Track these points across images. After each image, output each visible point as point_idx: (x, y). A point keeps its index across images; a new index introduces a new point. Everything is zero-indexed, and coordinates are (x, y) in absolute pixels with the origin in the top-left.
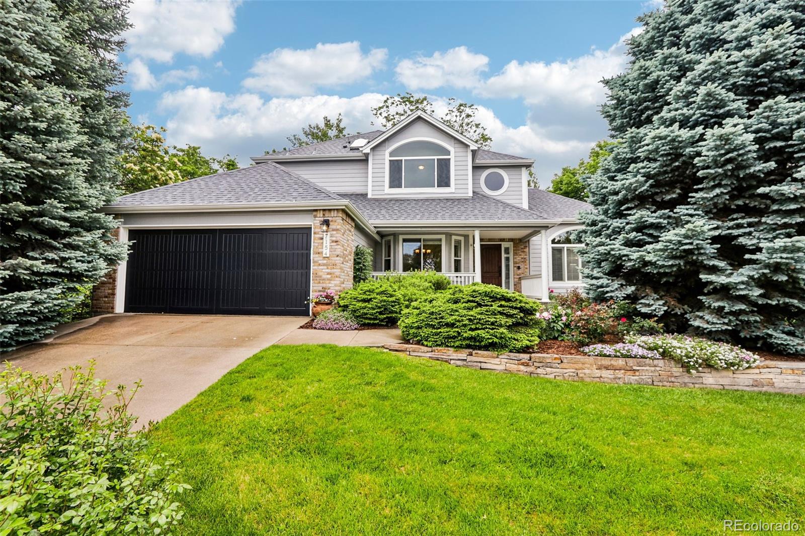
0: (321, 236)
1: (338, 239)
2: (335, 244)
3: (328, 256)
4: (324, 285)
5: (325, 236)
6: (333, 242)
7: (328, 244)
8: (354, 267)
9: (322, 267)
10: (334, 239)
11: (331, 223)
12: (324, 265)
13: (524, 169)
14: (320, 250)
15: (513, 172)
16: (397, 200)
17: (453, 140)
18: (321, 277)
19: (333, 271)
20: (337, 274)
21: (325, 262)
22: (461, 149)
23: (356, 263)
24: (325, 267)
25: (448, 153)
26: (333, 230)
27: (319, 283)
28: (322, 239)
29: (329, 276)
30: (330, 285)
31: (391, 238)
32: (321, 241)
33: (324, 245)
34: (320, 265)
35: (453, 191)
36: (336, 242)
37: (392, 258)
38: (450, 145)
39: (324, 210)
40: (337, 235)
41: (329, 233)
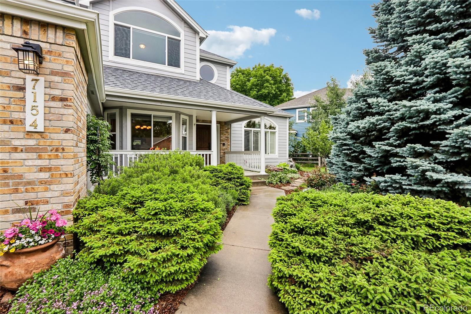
0: (20, 82)
1: (68, 94)
2: (59, 104)
3: (40, 129)
4: (31, 196)
5: (29, 85)
6: (54, 98)
7: (41, 103)
8: (88, 148)
9: (23, 155)
10: (57, 93)
11: (47, 57)
12: (28, 150)
13: (228, 68)
14: (16, 116)
15: (221, 68)
16: (124, 71)
17: (183, 23)
18: (20, 177)
19: (54, 162)
20: (68, 169)
21: (32, 142)
22: (190, 34)
23: (90, 141)
24: (35, 155)
25: (178, 35)
26: (54, 73)
27: (16, 191)
28: (21, 89)
29: (44, 176)
30: (48, 194)
31: (117, 111)
32: (20, 94)
33: (29, 103)
34: (15, 149)
35: (183, 72)
36: (62, 100)
37: (118, 133)
38: (181, 27)
39: (25, 21)
40: (66, 86)
41: (42, 79)
